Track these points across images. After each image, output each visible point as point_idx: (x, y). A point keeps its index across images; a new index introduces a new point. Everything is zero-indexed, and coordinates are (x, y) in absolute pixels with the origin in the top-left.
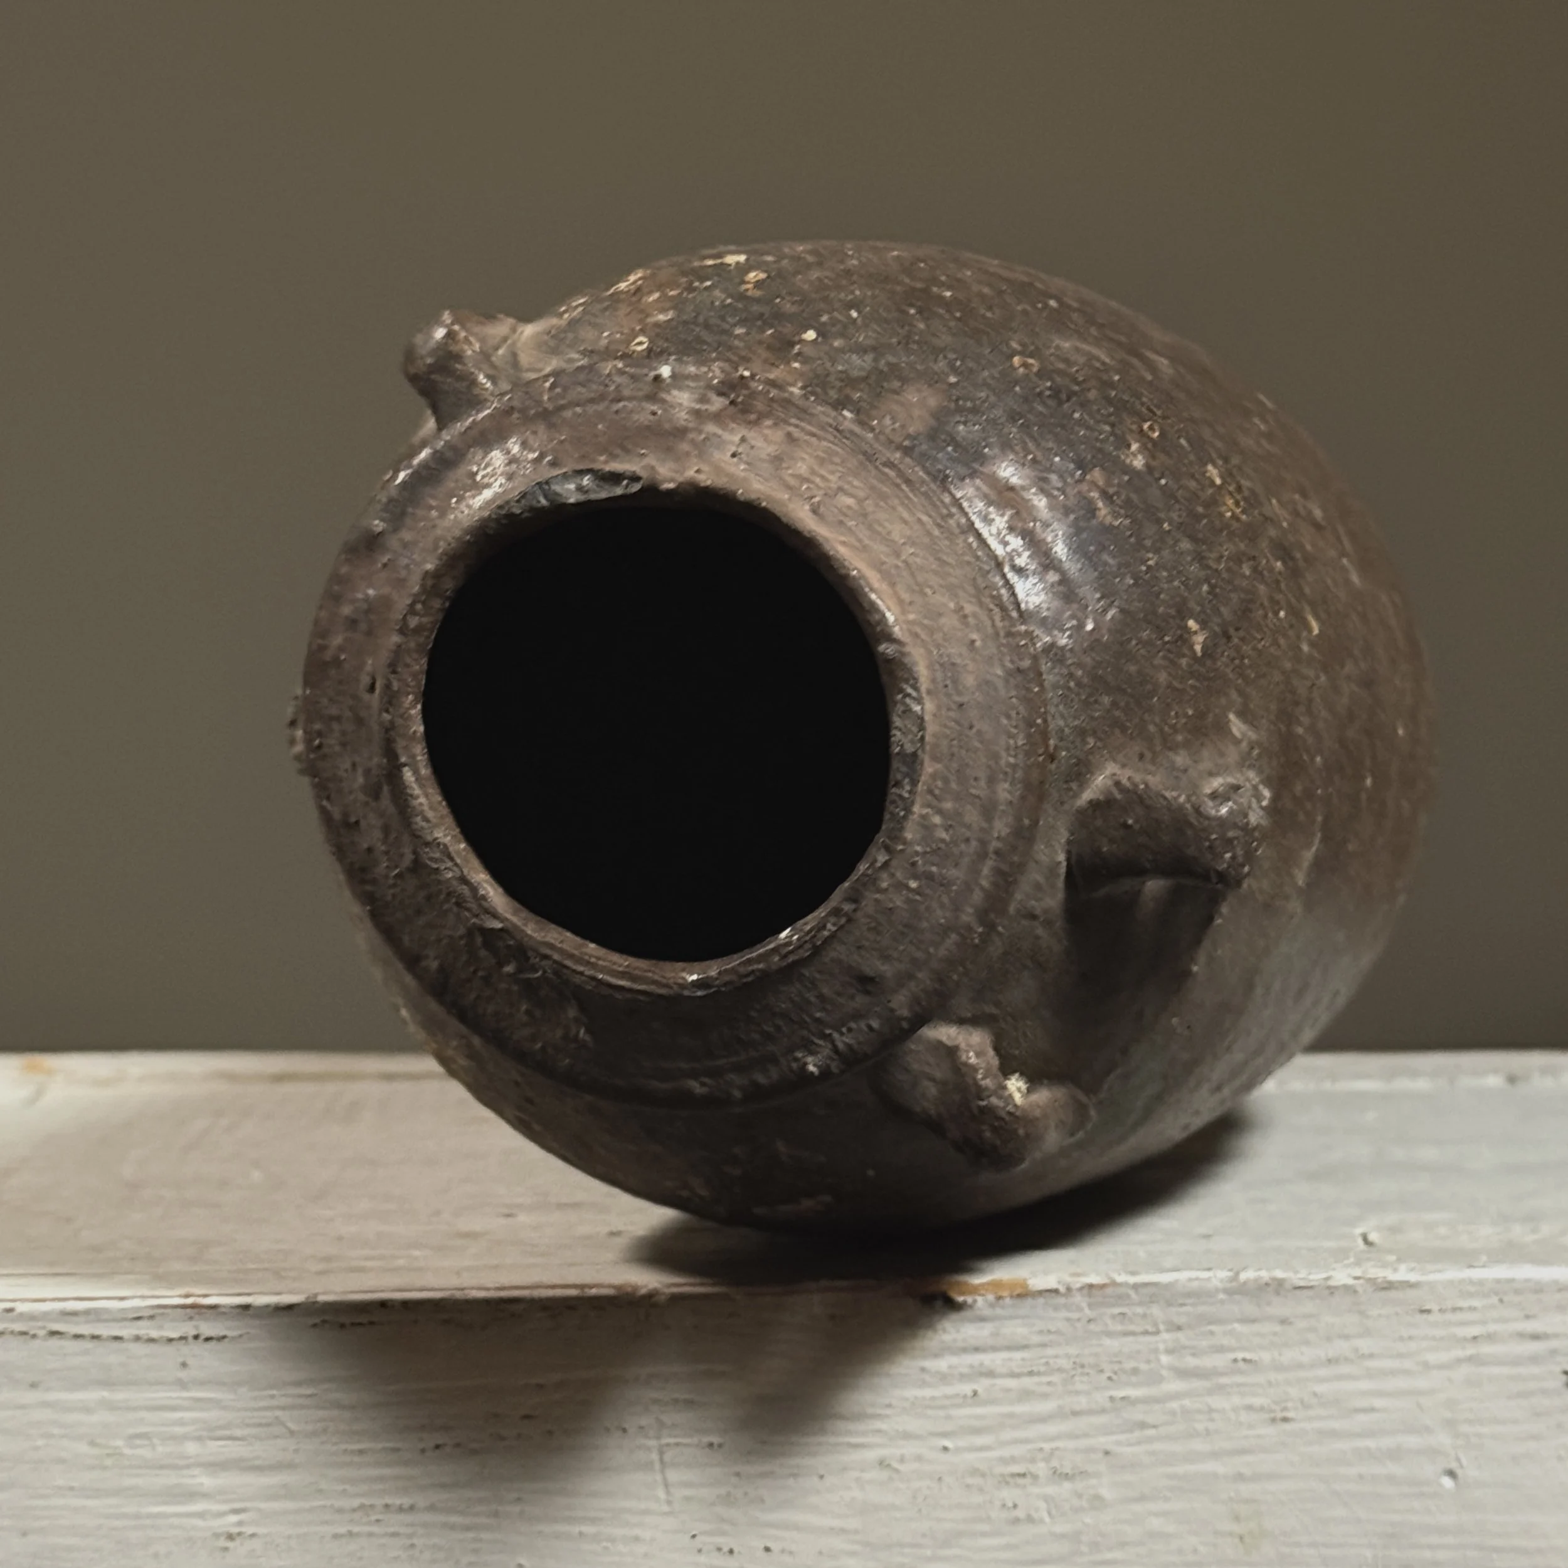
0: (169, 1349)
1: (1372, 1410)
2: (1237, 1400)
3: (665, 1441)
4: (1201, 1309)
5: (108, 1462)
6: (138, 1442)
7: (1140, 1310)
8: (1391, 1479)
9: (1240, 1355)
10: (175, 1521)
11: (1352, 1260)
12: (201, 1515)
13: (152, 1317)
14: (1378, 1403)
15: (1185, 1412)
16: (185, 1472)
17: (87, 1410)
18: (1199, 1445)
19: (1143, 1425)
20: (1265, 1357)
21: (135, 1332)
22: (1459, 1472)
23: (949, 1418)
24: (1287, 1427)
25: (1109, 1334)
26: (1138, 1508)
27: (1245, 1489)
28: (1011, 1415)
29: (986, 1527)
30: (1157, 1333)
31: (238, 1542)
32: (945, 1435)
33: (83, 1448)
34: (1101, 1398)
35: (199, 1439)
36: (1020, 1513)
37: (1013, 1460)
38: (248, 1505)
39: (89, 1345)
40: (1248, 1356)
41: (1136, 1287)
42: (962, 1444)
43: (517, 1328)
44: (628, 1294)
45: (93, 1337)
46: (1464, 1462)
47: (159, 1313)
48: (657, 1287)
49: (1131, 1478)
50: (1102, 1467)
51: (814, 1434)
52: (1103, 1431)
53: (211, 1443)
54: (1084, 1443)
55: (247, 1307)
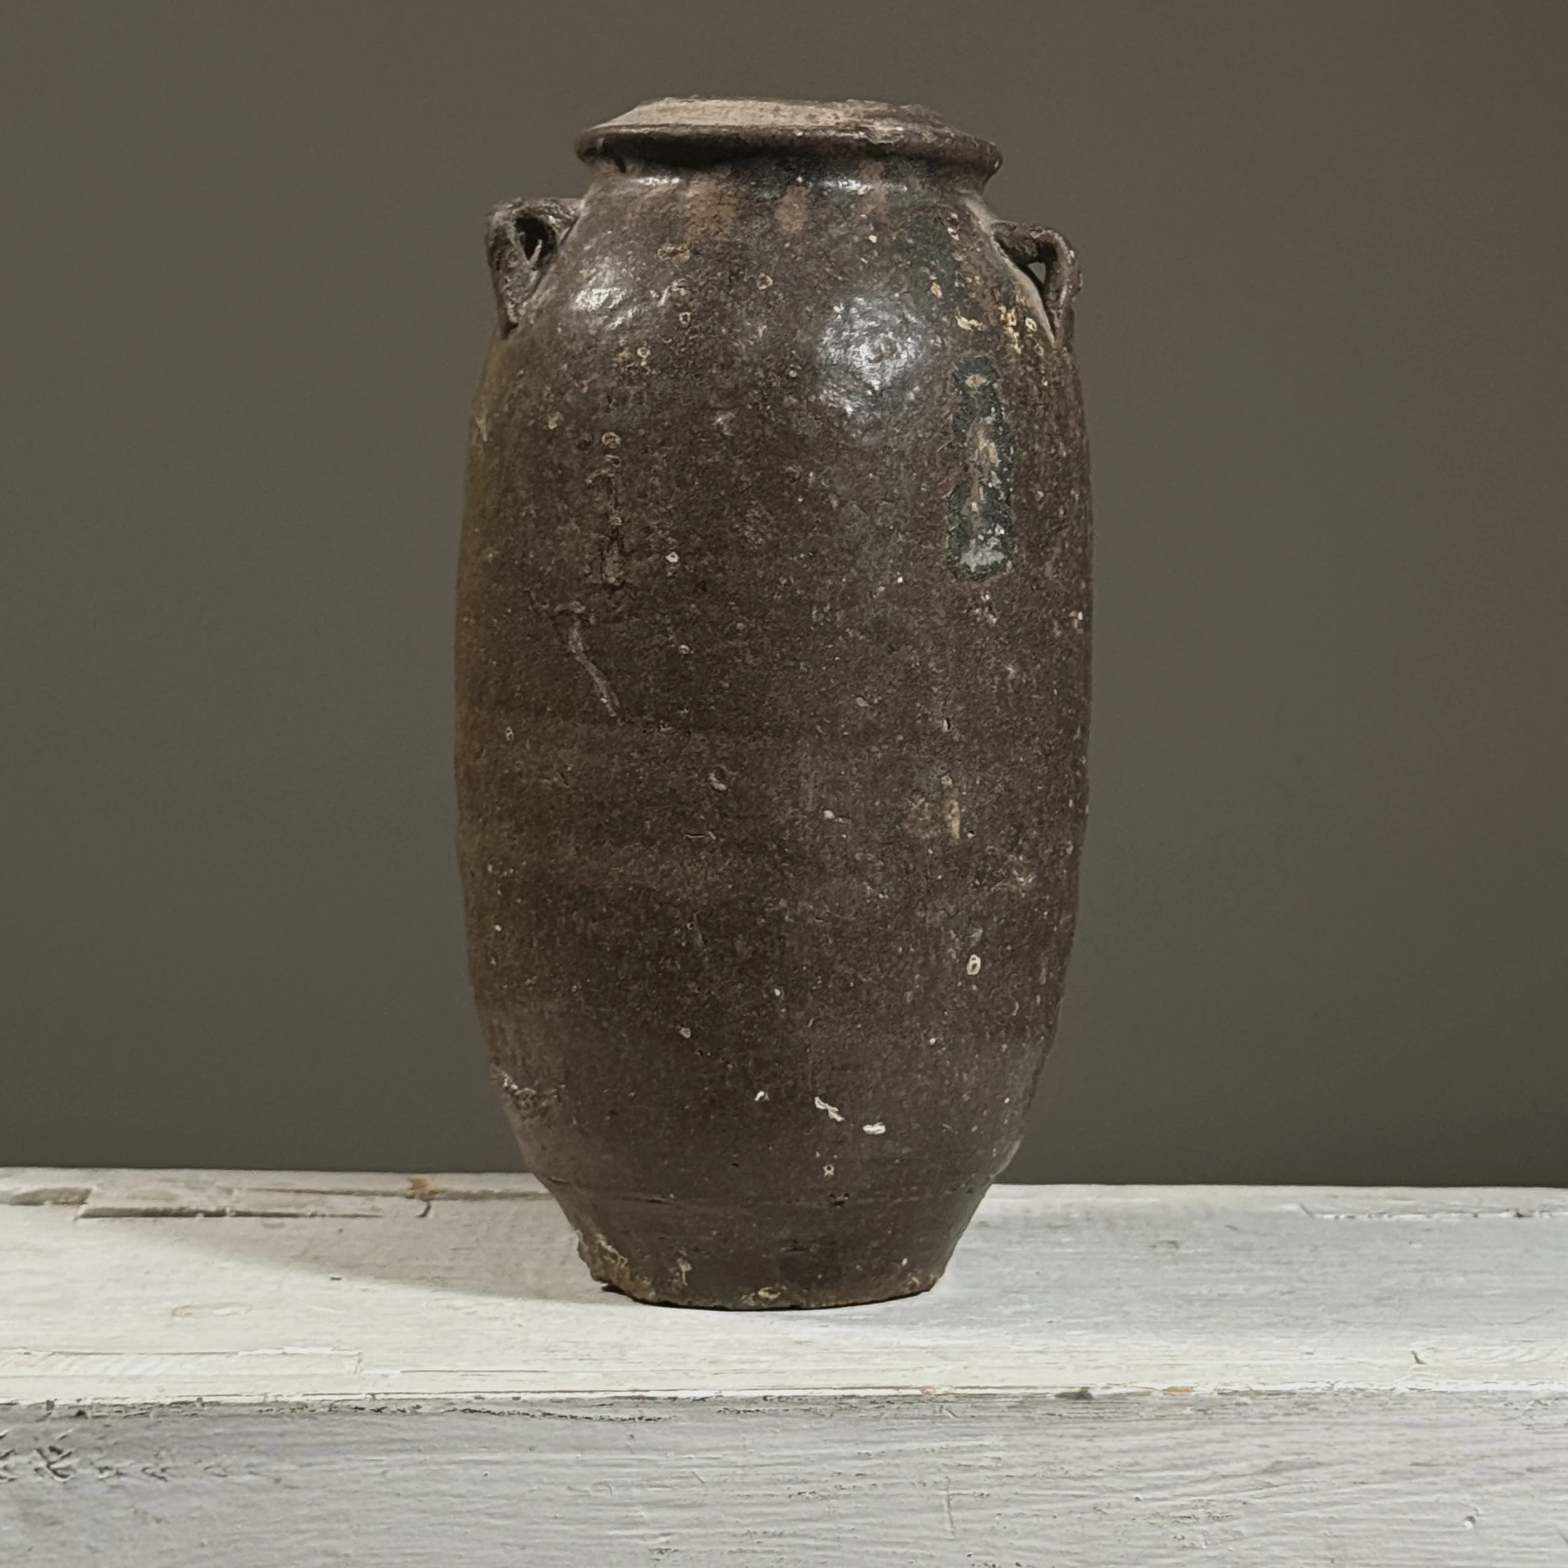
0: (621, 1427)
3: (951, 1492)
5: (580, 1501)
6: (600, 1487)
8: (1432, 1523)
10: (624, 1540)
11: (1409, 1376)
12: (642, 1537)
13: (611, 1405)
16: (631, 1508)
17: (567, 1465)
18: (1306, 1499)
19: (1269, 1485)
21: (599, 1414)
22: (1476, 1518)
23: (1140, 1478)
24: (1364, 1487)
26: (1264, 1539)
27: (1336, 1528)
28: (1182, 1478)
29: (1162, 1551)
31: (666, 1554)
32: (1138, 1490)
33: (564, 1491)
35: (641, 1486)
36: (1186, 1543)
37: (1182, 1507)
38: (672, 1531)
39: (569, 1422)
41: (1265, 1393)
42: (1149, 1496)
43: (854, 1415)
44: (928, 1393)
45: (572, 1417)
46: (1480, 1512)
47: (615, 1402)
48: (947, 1389)
49: (1260, 1520)
50: (1241, 1513)
51: (1050, 1489)
52: (1242, 1489)
53: (649, 1489)
54: (1230, 1496)
55: (675, 1399)
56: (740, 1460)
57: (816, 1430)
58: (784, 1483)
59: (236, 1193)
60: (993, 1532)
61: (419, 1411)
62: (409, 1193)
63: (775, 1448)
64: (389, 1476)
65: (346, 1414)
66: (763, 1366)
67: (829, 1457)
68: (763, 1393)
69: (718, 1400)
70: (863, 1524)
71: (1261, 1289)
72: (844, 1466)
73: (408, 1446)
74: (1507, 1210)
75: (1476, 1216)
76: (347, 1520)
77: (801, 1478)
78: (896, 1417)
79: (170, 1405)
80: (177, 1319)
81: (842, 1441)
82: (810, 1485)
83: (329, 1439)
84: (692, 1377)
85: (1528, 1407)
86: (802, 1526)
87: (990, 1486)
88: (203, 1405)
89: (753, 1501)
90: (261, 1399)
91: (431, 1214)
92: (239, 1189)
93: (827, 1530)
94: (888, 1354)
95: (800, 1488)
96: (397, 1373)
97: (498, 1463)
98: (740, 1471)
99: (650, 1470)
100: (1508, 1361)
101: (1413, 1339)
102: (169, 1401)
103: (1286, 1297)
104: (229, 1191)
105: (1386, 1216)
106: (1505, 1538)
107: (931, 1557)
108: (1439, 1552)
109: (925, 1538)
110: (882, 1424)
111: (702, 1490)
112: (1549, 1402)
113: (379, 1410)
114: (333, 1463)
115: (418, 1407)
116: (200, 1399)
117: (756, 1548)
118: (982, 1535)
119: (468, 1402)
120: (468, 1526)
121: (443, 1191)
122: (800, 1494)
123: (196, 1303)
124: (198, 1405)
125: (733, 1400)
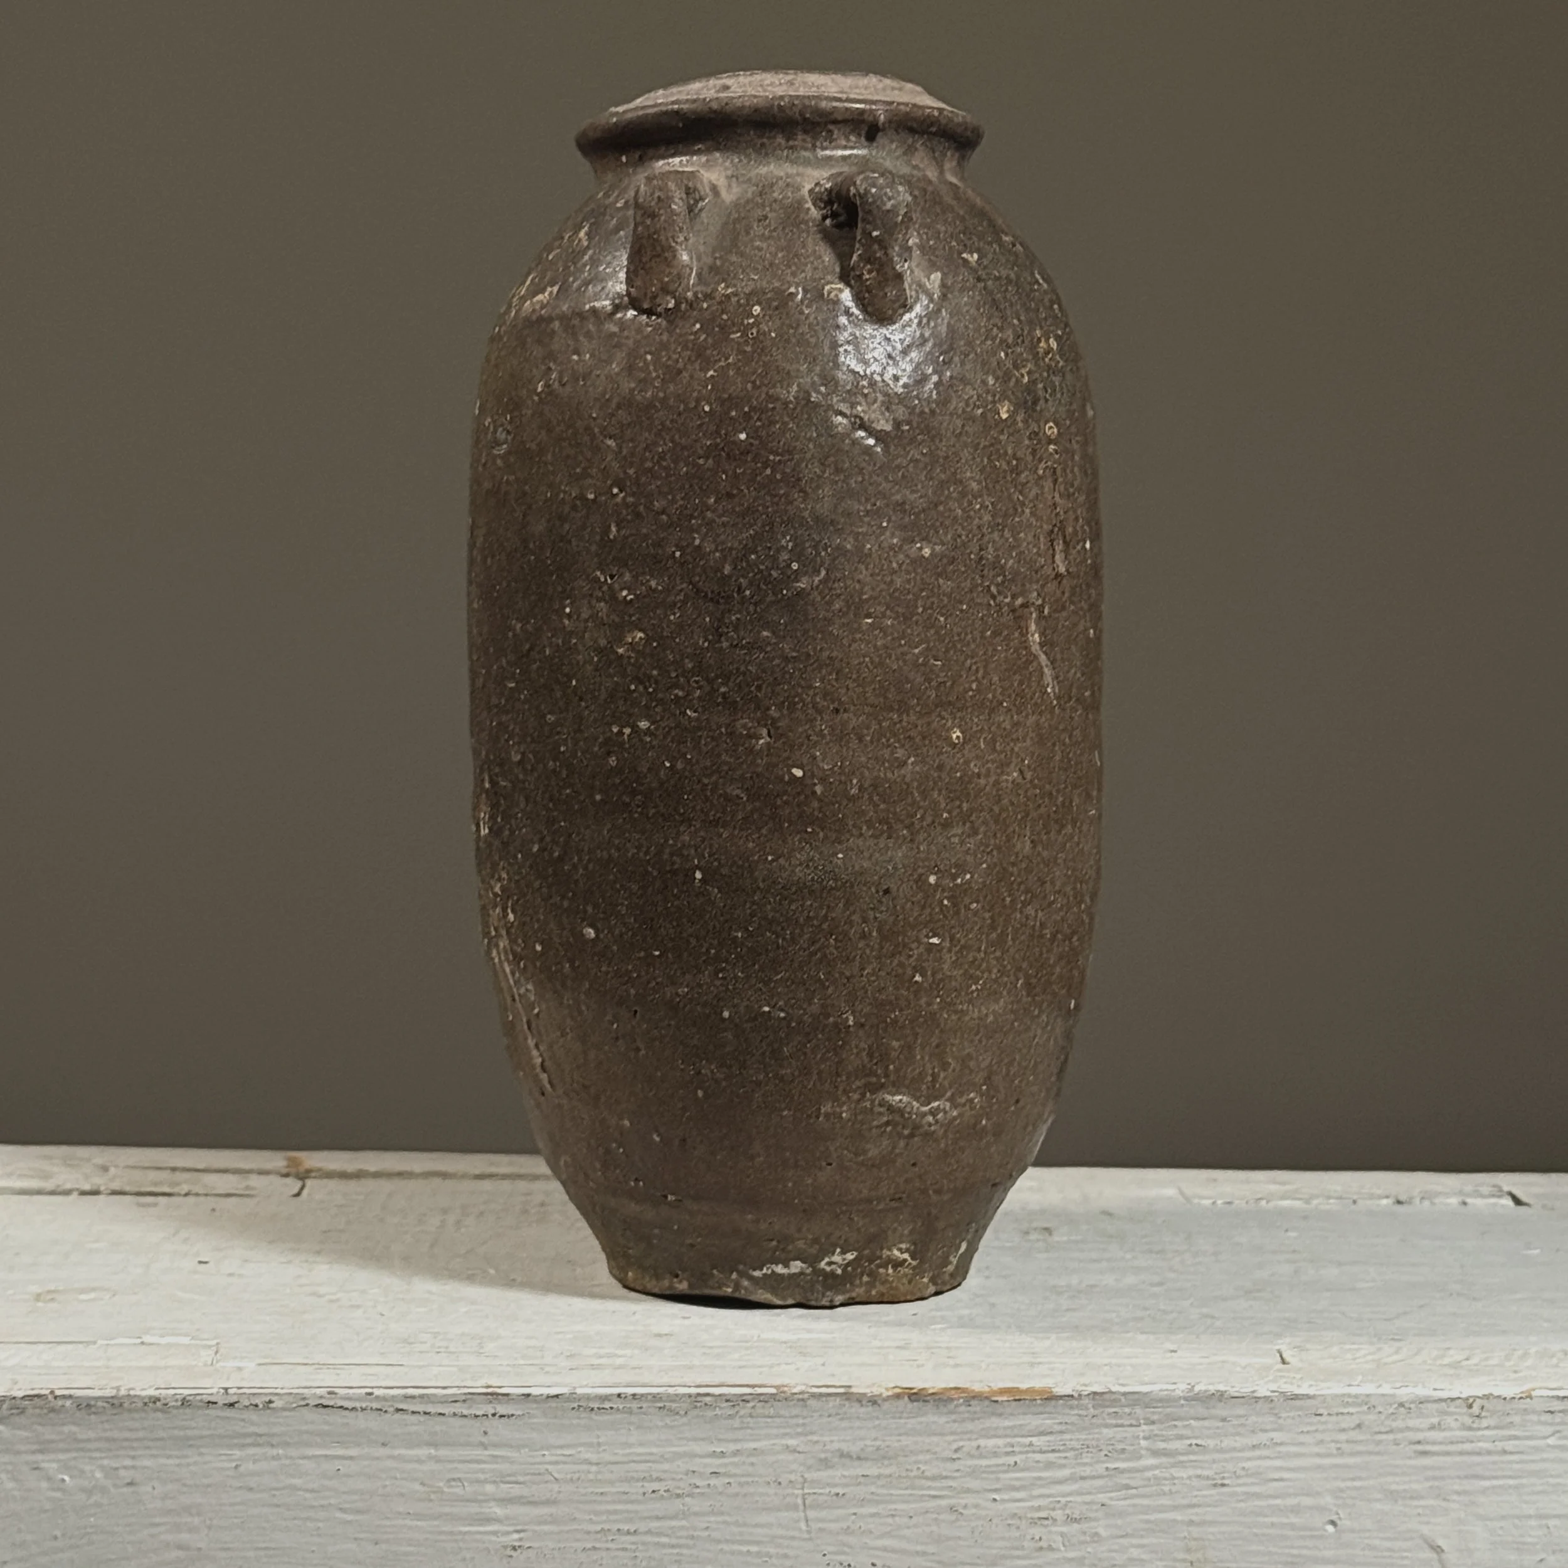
0: (476, 1422)
1: (1281, 1480)
2: (1191, 1472)
3: (806, 1491)
4: (1169, 1410)
5: (433, 1496)
6: (453, 1483)
7: (1127, 1410)
8: (1293, 1527)
9: (1194, 1442)
10: (478, 1537)
11: (1271, 1378)
12: (495, 1533)
13: (464, 1401)
14: (1286, 1475)
15: (1156, 1478)
16: (484, 1504)
17: (419, 1461)
18: (1165, 1501)
19: (1128, 1487)
20: (1211, 1443)
21: (453, 1410)
22: (1338, 1522)
23: (998, 1479)
24: (1225, 1489)
25: (1107, 1426)
26: (1121, 1541)
27: (1195, 1531)
28: (1040, 1478)
29: (1019, 1553)
30: (1139, 1426)
31: (519, 1551)
32: (996, 1490)
33: (417, 1487)
34: (1100, 1469)
35: (494, 1482)
36: (1044, 1544)
37: (1039, 1508)
38: (526, 1527)
39: (422, 1418)
40: (1199, 1442)
41: (1125, 1394)
42: (1006, 1497)
43: (710, 1413)
44: (784, 1392)
45: (425, 1413)
46: (1342, 1516)
47: (469, 1398)
48: (803, 1388)
49: (1119, 1522)
50: (1100, 1514)
51: (906, 1489)
52: (1101, 1491)
53: (502, 1486)
54: (1088, 1498)
55: (528, 1395)
56: (592, 1456)
57: (672, 1427)
58: (638, 1480)
59: (112, 1170)
60: (847, 1531)
61: (271, 1405)
62: (285, 1171)
63: (630, 1446)
64: (242, 1469)
65: (199, 1408)
66: (619, 1361)
67: (685, 1455)
68: (616, 1391)
69: (572, 1397)
70: (717, 1523)
71: (1130, 1280)
72: (696, 1464)
73: (260, 1440)
74: (1387, 1197)
75: (1355, 1202)
76: (199, 1514)
77: (655, 1475)
78: (751, 1416)
79: (23, 1398)
80: (40, 1304)
81: (695, 1439)
82: (664, 1483)
83: (182, 1433)
84: (547, 1373)
85: (1391, 1410)
86: (655, 1525)
87: (846, 1485)
88: (56, 1397)
89: (609, 1498)
90: (113, 1393)
91: (305, 1192)
92: (116, 1166)
93: (682, 1528)
94: (747, 1349)
95: (655, 1486)
96: (251, 1365)
97: (351, 1458)
98: (594, 1468)
99: (504, 1467)
100: (1373, 1361)
101: (1279, 1335)
102: (20, 1394)
103: (1156, 1289)
104: (105, 1169)
105: (1263, 1203)
106: (1366, 1541)
107: (786, 1556)
108: (1299, 1556)
109: (782, 1537)
110: (736, 1423)
111: (556, 1487)
112: (1412, 1406)
113: (232, 1405)
114: (186, 1457)
115: (270, 1402)
116: (52, 1392)
117: (610, 1545)
118: (838, 1533)
119: (321, 1397)
120: (318, 1520)
121: (319, 1170)
122: (654, 1491)
123: (61, 1288)
124: (50, 1397)
125: (588, 1398)
